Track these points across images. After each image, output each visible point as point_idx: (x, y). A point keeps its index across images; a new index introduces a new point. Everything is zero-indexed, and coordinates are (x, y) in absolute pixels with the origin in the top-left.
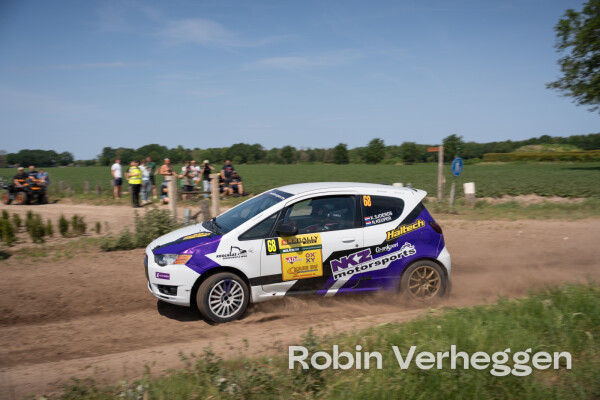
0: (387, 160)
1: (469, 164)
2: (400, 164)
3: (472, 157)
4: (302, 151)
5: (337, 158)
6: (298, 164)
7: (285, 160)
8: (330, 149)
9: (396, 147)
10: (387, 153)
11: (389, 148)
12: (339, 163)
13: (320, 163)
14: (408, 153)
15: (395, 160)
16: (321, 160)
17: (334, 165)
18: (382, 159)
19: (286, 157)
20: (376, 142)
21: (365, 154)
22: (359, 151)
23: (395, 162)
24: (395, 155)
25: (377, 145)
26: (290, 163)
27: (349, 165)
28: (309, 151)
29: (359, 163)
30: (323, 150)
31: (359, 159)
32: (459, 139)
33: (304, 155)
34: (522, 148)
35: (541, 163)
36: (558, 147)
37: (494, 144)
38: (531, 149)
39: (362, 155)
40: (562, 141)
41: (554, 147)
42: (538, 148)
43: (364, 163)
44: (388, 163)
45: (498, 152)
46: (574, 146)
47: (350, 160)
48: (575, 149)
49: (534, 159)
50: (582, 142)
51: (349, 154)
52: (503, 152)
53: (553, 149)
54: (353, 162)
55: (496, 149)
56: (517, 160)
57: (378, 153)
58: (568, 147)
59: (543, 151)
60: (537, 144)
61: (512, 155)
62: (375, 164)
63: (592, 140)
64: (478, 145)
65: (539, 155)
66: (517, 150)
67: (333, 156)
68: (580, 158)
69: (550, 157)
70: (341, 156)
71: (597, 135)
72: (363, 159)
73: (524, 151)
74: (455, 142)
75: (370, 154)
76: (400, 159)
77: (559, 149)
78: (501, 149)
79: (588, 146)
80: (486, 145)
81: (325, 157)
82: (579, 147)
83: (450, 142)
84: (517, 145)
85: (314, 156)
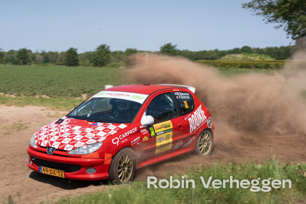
0: (112, 64)
2: (123, 67)
4: (37, 53)
5: (68, 61)
6: (32, 65)
7: (21, 61)
8: (62, 53)
9: (121, 53)
10: (112, 58)
11: (115, 53)
12: (70, 65)
13: (53, 65)
15: (119, 64)
16: (54, 62)
17: (64, 67)
18: (108, 62)
19: (21, 59)
20: (103, 47)
21: (93, 58)
22: (88, 55)
23: (120, 66)
24: (119, 59)
25: (103, 50)
26: (25, 63)
27: (79, 67)
28: (43, 53)
29: (88, 65)
30: (57, 53)
31: (88, 61)
32: (174, 47)
33: (38, 57)
34: (227, 57)
35: (240, 70)
36: (256, 56)
37: (204, 52)
38: (233, 57)
39: (90, 59)
40: (259, 51)
41: (253, 56)
42: (240, 57)
43: (93, 65)
44: (113, 66)
45: (207, 59)
46: (269, 56)
47: (80, 63)
48: (269, 59)
49: (234, 66)
50: (275, 53)
51: (79, 57)
52: (212, 59)
53: (252, 58)
54: (82, 64)
55: (205, 56)
56: (221, 66)
57: (104, 57)
58: (263, 56)
59: (243, 59)
60: (239, 53)
61: (219, 62)
62: (101, 67)
63: (282, 51)
64: (191, 52)
65: (239, 63)
66: (223, 58)
67: (64, 59)
68: (271, 66)
69: (247, 64)
70: (71, 59)
71: (287, 48)
72: (91, 62)
73: (228, 59)
74: (171, 50)
75: (97, 58)
76: (124, 63)
77: (257, 58)
78: (210, 57)
79: (279, 56)
80: (198, 53)
81: (58, 59)
82: (272, 57)
83: (166, 49)
84: (223, 53)
85: (48, 58)
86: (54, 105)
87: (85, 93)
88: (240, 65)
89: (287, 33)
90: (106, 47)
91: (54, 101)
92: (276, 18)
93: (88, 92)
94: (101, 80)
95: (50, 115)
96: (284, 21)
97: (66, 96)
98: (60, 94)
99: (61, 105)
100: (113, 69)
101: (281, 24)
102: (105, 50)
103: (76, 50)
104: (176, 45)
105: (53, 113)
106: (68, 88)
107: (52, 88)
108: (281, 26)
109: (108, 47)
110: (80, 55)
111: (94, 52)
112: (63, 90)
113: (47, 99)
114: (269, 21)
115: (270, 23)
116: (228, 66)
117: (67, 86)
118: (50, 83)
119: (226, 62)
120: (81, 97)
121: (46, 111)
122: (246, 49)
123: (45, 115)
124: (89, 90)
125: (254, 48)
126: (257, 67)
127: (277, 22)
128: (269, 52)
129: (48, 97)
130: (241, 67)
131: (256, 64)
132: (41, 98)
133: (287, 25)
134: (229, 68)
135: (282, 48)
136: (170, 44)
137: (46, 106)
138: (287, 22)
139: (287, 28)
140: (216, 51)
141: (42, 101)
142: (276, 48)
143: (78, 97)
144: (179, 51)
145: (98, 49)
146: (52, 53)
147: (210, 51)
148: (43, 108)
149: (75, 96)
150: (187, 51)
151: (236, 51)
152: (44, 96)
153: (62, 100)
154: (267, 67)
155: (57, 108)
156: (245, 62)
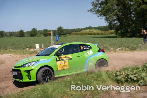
0: (38, 35)
1: (66, 36)
2: (42, 37)
3: (67, 34)
4: (7, 32)
5: (20, 35)
6: (5, 37)
8: (18, 32)
9: (41, 31)
10: (38, 33)
11: (39, 31)
12: (21, 37)
13: (14, 37)
14: (45, 33)
15: (41, 35)
16: (14, 36)
18: (36, 35)
20: (34, 29)
21: (30, 33)
22: (28, 32)
23: (41, 36)
24: (41, 33)
26: (2, 37)
27: (25, 37)
28: (10, 33)
29: (28, 37)
30: (15, 32)
31: (28, 35)
32: (62, 28)
33: (8, 34)
34: (83, 31)
35: (88, 36)
36: (94, 30)
37: (74, 29)
38: (86, 31)
39: (29, 34)
40: (95, 28)
41: (93, 30)
42: (88, 30)
43: (30, 36)
44: (38, 36)
45: (75, 32)
46: (99, 30)
47: (25, 36)
48: (99, 31)
49: (86, 34)
50: (101, 28)
51: (25, 33)
52: (77, 32)
53: (93, 31)
54: (26, 36)
55: (75, 31)
56: (81, 35)
57: (35, 33)
58: (97, 30)
59: (89, 31)
60: (88, 29)
61: (80, 33)
62: (34, 37)
63: (104, 28)
64: (69, 30)
65: (88, 33)
66: (81, 31)
67: (19, 34)
68: (100, 34)
69: (91, 33)
70: (21, 34)
71: (105, 26)
72: (30, 35)
73: (83, 32)
74: (61, 29)
75: (32, 33)
76: (43, 35)
77: (94, 31)
78: (76, 31)
79: (103, 30)
80: (72, 30)
81: (16, 35)
82: (100, 30)
83: (59, 29)
84: (81, 30)
85: (12, 34)
86: (15, 53)
87: (27, 48)
88: (88, 34)
89: (105, 21)
90: (35, 29)
91: (15, 52)
92: (101, 15)
93: (29, 47)
94: (34, 42)
95: (14, 57)
96: (104, 16)
97: (20, 49)
98: (18, 49)
99: (18, 53)
100: (39, 38)
101: (103, 17)
102: (35, 30)
103: (23, 30)
104: (63, 27)
105: (15, 56)
106: (21, 46)
107: (14, 46)
108: (103, 18)
109: (36, 29)
110: (25, 32)
111: (30, 31)
112: (19, 47)
113: (12, 51)
114: (98, 16)
115: (98, 17)
116: (84, 34)
117: (20, 45)
118: (13, 44)
119: (83, 33)
120: (26, 49)
121: (12, 56)
122: (90, 28)
123: (11, 58)
124: (29, 46)
125: (93, 27)
126: (95, 34)
127: (101, 17)
128: (99, 28)
129: (12, 50)
130: (88, 35)
131: (94, 33)
132: (10, 51)
133: (105, 18)
134: (84, 35)
135: (104, 26)
136: (61, 27)
137: (12, 54)
138: (105, 17)
139: (105, 19)
140: (79, 29)
141: (10, 52)
142: (101, 27)
143: (25, 49)
144: (64, 29)
145: (32, 30)
146: (13, 32)
147: (76, 29)
148: (10, 55)
149: (24, 49)
150: (67, 29)
151: (86, 28)
152: (11, 50)
153: (18, 51)
154: (98, 34)
155: (16, 54)
156: (90, 32)
